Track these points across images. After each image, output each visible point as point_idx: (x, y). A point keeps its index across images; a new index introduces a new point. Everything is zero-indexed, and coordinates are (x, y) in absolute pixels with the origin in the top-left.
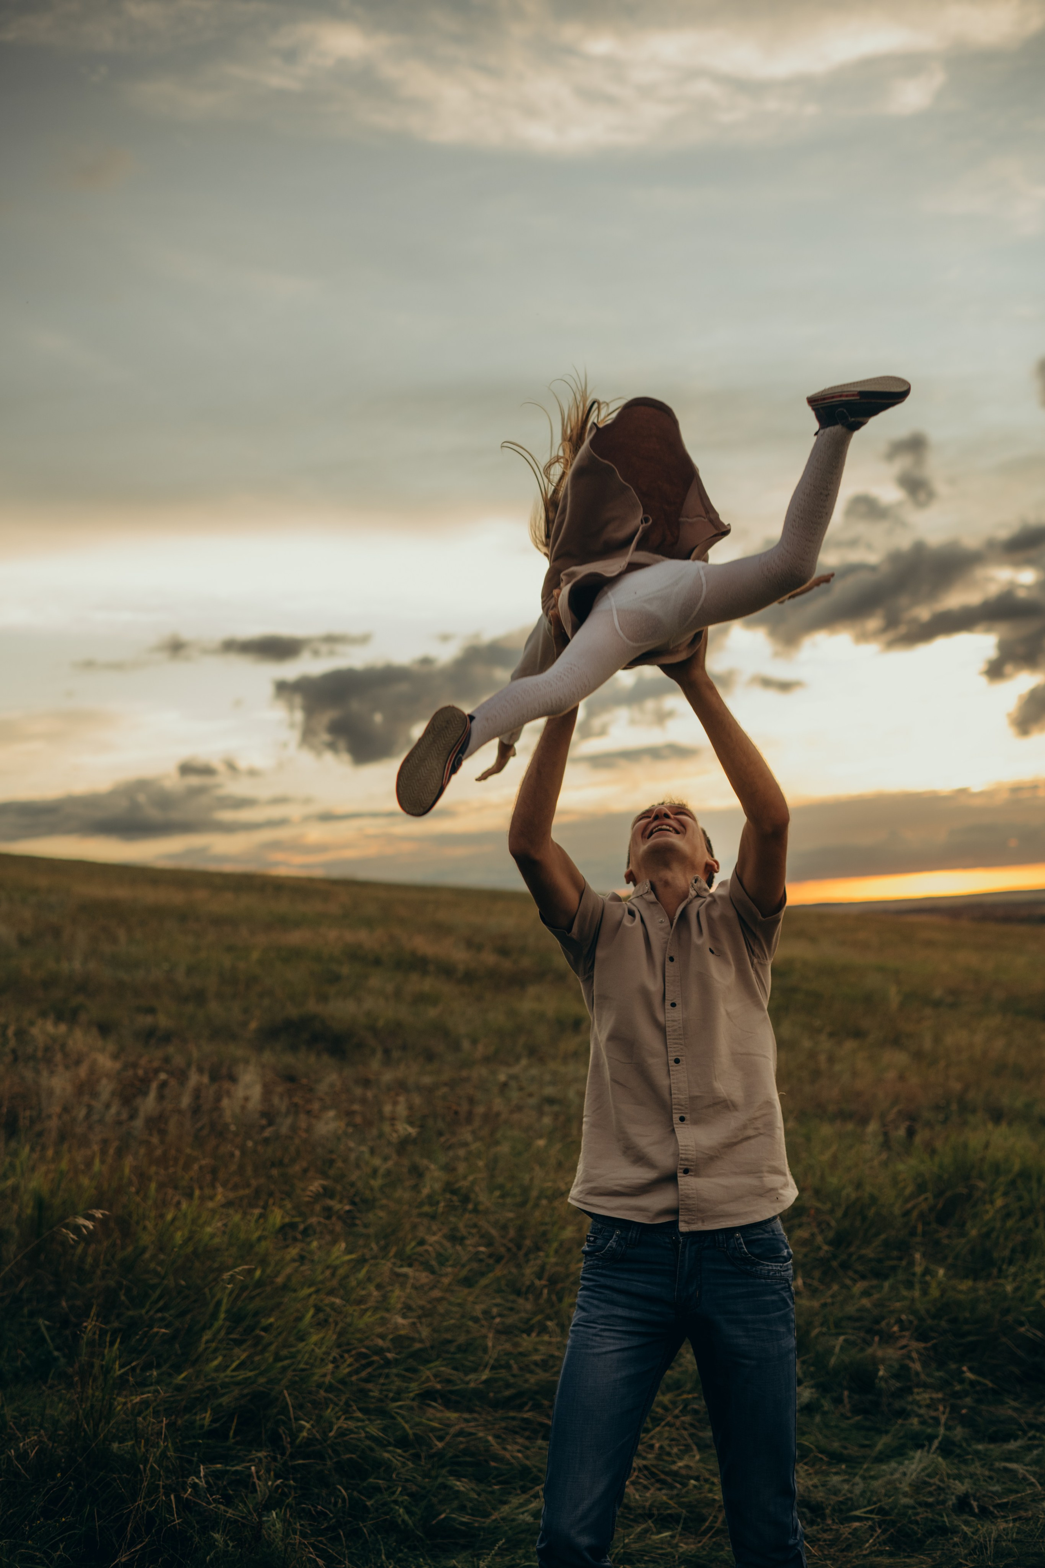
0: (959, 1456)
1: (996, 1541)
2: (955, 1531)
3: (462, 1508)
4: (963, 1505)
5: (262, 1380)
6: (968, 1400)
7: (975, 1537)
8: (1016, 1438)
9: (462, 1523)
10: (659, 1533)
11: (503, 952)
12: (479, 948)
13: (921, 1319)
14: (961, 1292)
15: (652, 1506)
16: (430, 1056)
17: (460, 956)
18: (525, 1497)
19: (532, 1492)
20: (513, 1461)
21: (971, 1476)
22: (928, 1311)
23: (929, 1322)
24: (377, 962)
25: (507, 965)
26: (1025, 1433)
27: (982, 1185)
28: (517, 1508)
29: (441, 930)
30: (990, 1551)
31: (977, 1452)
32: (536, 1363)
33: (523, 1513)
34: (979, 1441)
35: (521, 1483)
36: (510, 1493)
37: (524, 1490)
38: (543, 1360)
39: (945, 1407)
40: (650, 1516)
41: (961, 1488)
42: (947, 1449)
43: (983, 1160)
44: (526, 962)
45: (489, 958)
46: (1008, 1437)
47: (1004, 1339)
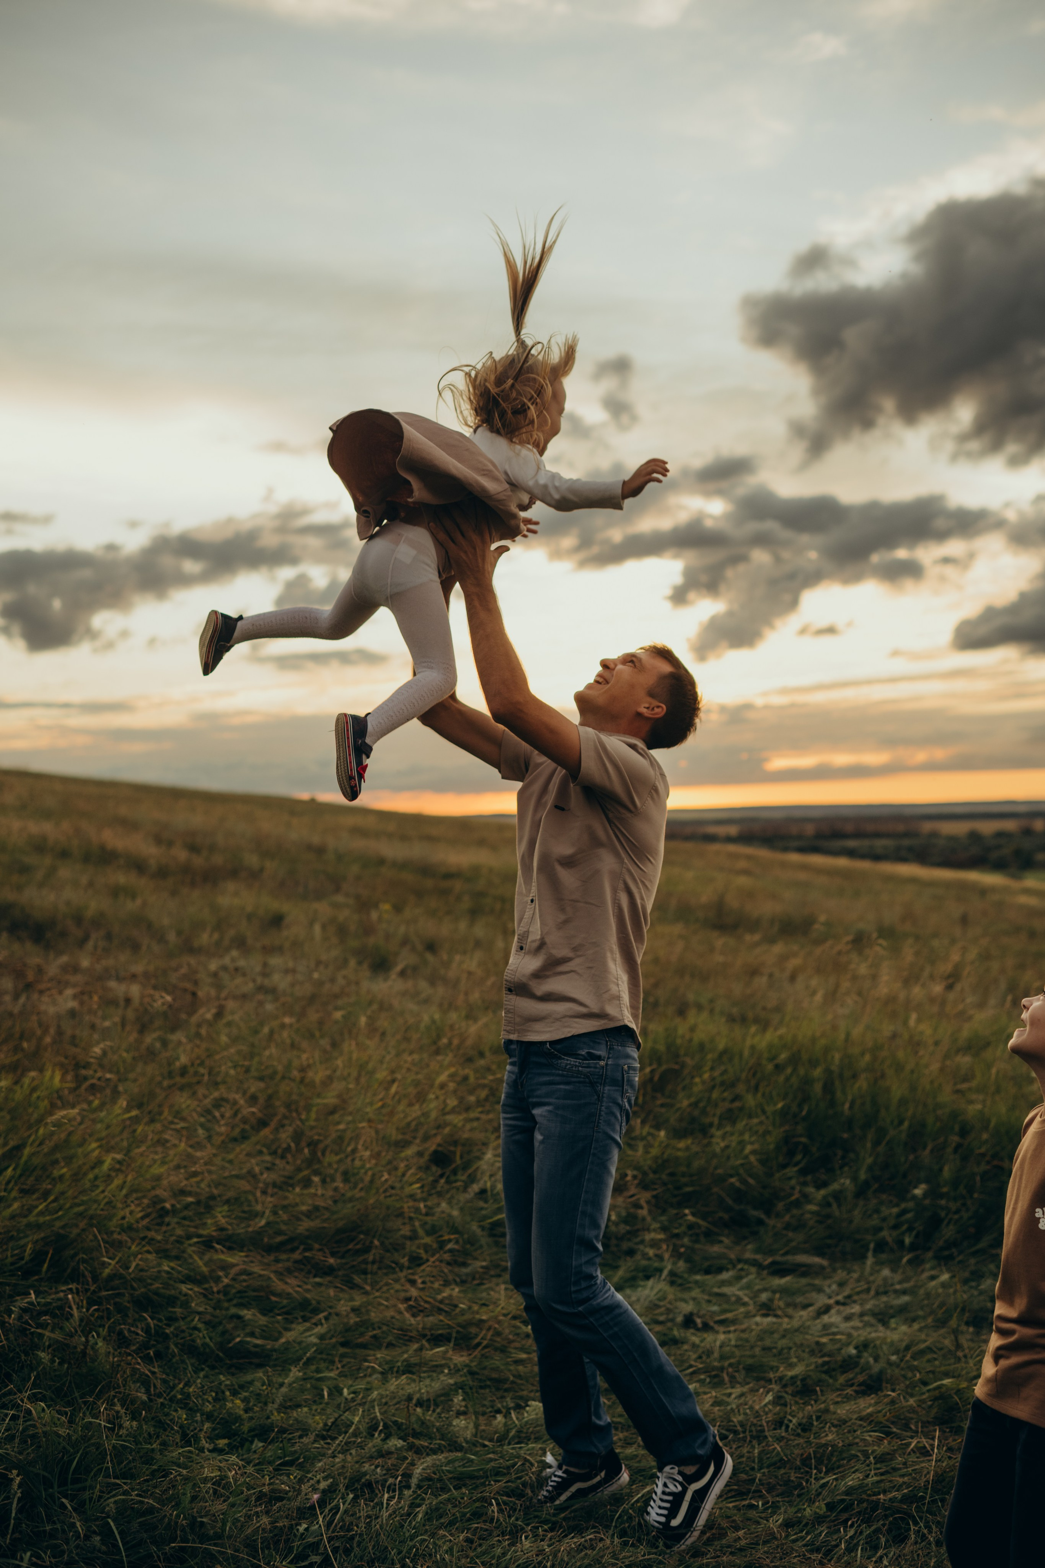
0: (681, 1285)
1: (721, 1347)
2: (683, 1342)
3: (252, 1334)
4: (689, 1322)
5: (58, 1224)
6: (686, 1240)
7: (703, 1345)
8: (728, 1270)
9: (256, 1346)
10: (432, 1349)
11: (193, 848)
12: (170, 844)
13: (645, 1174)
14: (679, 1150)
15: (424, 1328)
16: (135, 947)
17: (150, 851)
18: (308, 1324)
19: (314, 1321)
20: (295, 1295)
21: (694, 1299)
22: (650, 1168)
23: (651, 1176)
24: (64, 854)
25: (198, 861)
26: (734, 1267)
27: (689, 1061)
28: (302, 1333)
29: (129, 825)
30: (716, 1355)
31: (696, 1282)
32: (302, 1213)
33: (310, 1336)
34: (696, 1273)
35: (302, 1314)
36: (292, 1322)
37: (305, 1319)
38: (309, 1211)
39: (668, 1246)
40: (424, 1336)
41: (687, 1308)
42: (674, 1279)
43: (691, 1040)
44: (218, 860)
45: (181, 855)
46: (720, 1270)
47: (715, 1190)
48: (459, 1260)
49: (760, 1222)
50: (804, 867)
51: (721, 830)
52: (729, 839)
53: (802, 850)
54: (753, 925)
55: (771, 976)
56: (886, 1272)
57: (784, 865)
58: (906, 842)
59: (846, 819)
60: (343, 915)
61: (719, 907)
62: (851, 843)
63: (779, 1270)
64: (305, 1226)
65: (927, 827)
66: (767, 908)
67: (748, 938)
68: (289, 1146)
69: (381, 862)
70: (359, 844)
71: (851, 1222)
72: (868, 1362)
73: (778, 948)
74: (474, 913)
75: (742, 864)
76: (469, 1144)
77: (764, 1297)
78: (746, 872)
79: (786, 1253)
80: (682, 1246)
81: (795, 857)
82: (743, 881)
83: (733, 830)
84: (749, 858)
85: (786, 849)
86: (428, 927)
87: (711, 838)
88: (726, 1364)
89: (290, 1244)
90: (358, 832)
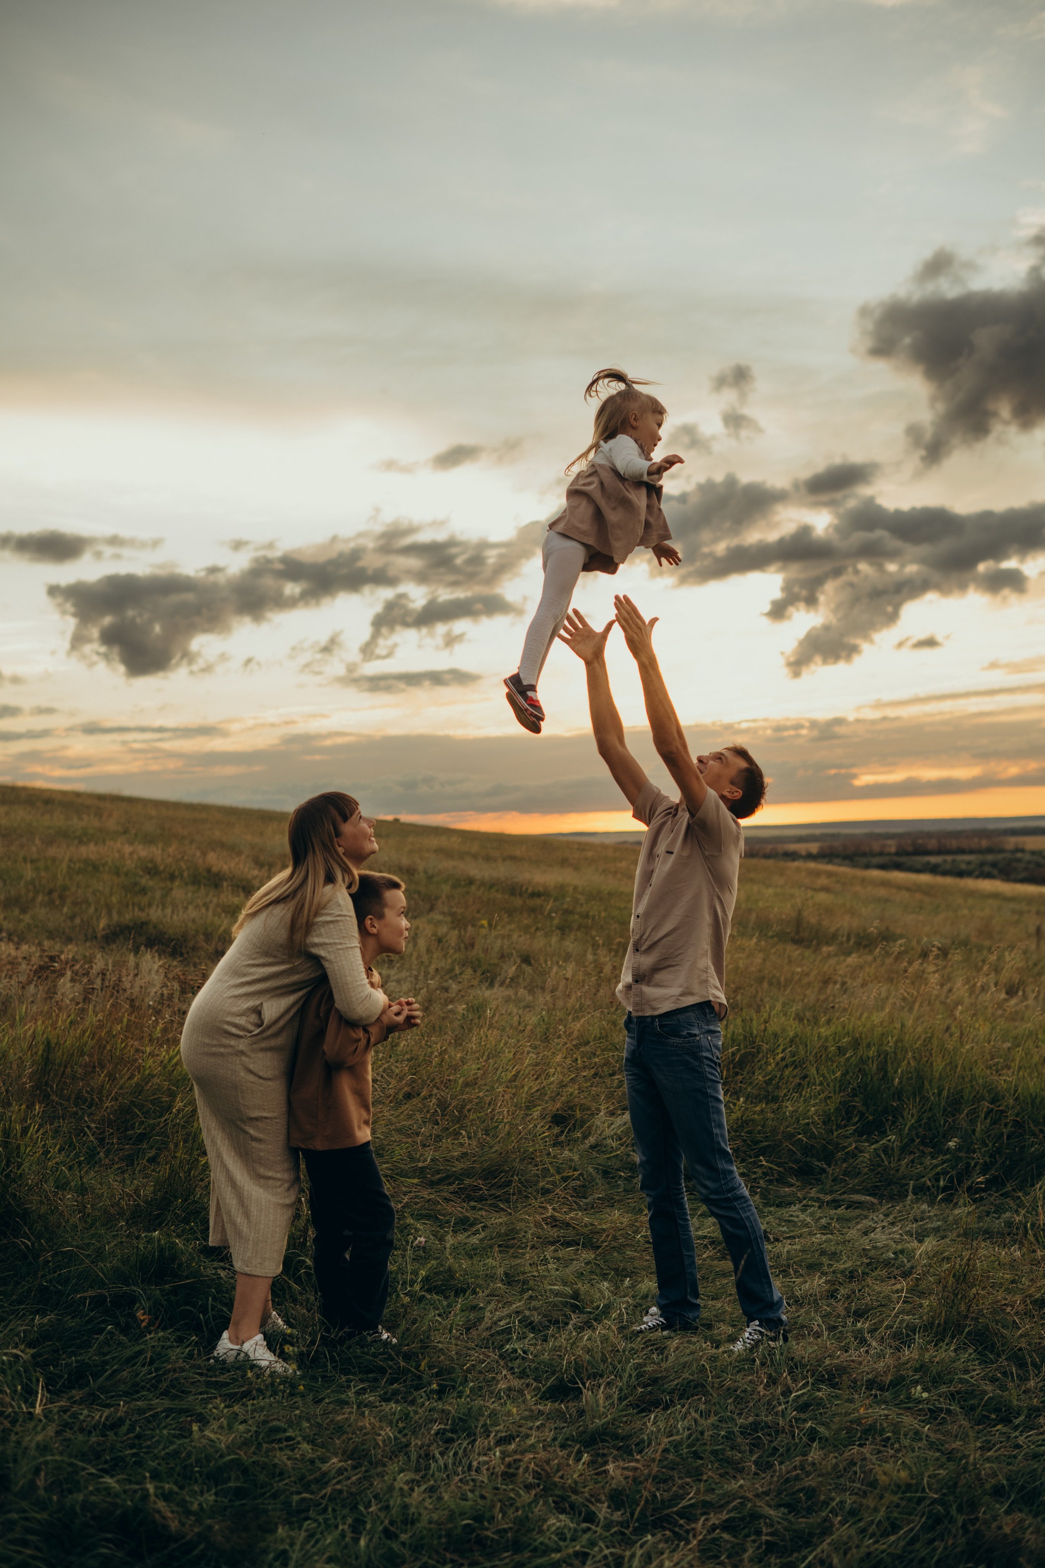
48: (581, 1192)
49: (823, 1171)
50: (885, 884)
51: (802, 848)
52: (810, 857)
53: (882, 867)
54: (832, 938)
55: (844, 984)
56: (924, 1207)
57: (864, 881)
58: (990, 858)
59: (929, 835)
60: (443, 930)
61: (798, 922)
62: (934, 860)
63: (835, 1204)
64: (459, 1166)
65: (1012, 842)
66: (844, 923)
67: (825, 949)
68: (436, 1111)
69: (471, 882)
70: (447, 865)
71: (898, 1170)
72: (902, 1262)
73: (852, 960)
74: (564, 929)
75: (823, 881)
76: (584, 1108)
77: (823, 1221)
78: (826, 889)
79: (844, 1193)
80: (758, 1188)
81: (876, 874)
82: (822, 897)
83: (814, 848)
84: (830, 875)
85: (867, 867)
86: (521, 941)
87: (792, 856)
88: (792, 1262)
89: (448, 1179)
90: (445, 853)
